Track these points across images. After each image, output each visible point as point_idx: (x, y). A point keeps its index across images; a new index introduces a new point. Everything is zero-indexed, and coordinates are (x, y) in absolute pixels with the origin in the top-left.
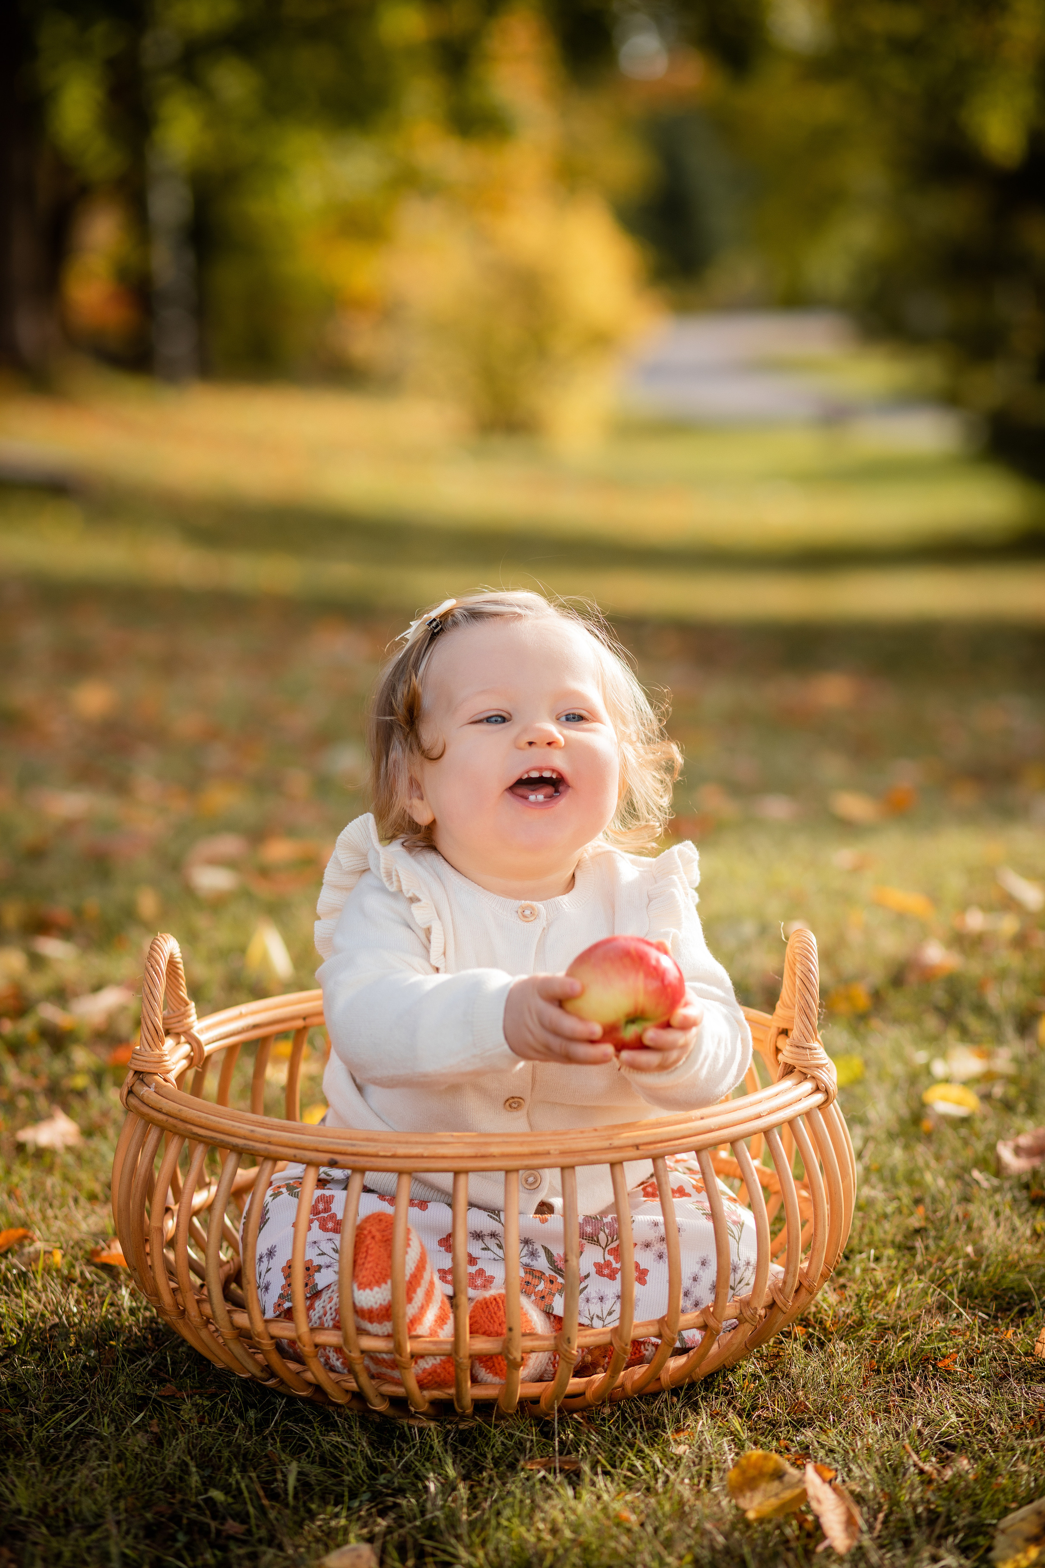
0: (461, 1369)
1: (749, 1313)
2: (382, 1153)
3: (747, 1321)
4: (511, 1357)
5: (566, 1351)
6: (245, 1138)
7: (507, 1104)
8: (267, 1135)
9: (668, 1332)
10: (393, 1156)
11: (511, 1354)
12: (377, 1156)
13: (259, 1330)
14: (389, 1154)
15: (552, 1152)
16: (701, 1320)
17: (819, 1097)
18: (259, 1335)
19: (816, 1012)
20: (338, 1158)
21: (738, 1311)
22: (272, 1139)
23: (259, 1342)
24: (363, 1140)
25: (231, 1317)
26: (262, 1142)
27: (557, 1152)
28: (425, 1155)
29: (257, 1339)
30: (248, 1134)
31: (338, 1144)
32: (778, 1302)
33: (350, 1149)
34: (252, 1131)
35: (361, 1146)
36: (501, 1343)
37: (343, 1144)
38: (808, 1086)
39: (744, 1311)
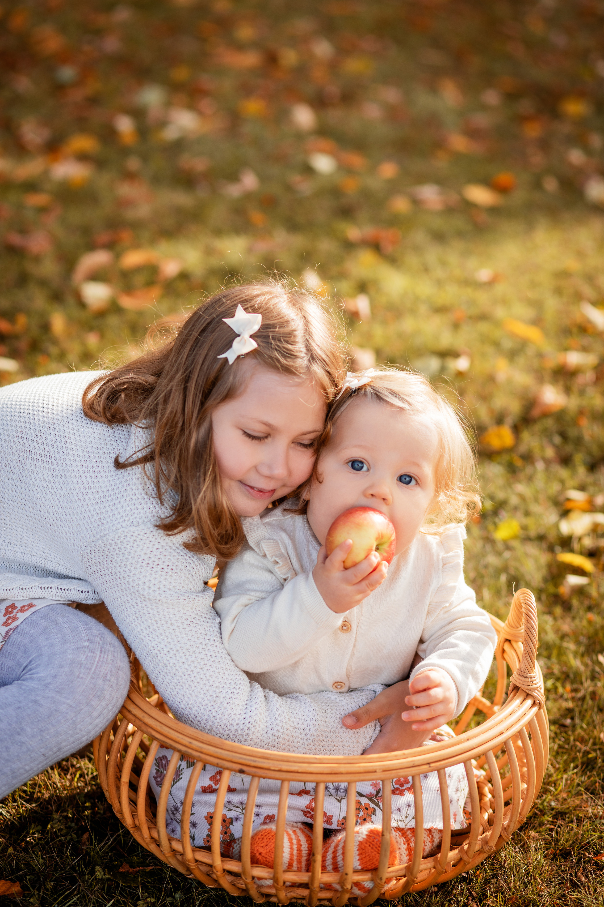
0: (314, 893)
1: (487, 849)
2: (272, 768)
3: (485, 852)
4: (345, 888)
5: (379, 884)
6: (185, 746)
7: (334, 686)
8: (200, 747)
9: (440, 868)
10: (280, 771)
11: (345, 886)
12: (269, 769)
13: (189, 858)
14: (277, 769)
15: (377, 771)
16: (459, 856)
17: (535, 709)
18: (188, 861)
19: (535, 655)
20: (245, 768)
21: (480, 847)
22: (203, 751)
23: (188, 864)
24: (260, 757)
25: (170, 843)
26: (196, 751)
27: (381, 770)
28: (300, 771)
29: (187, 862)
30: (187, 744)
31: (245, 759)
32: (504, 836)
33: (253, 764)
34: (190, 743)
35: (259, 762)
36: (339, 877)
37: (248, 760)
38: (529, 702)
39: (484, 847)
